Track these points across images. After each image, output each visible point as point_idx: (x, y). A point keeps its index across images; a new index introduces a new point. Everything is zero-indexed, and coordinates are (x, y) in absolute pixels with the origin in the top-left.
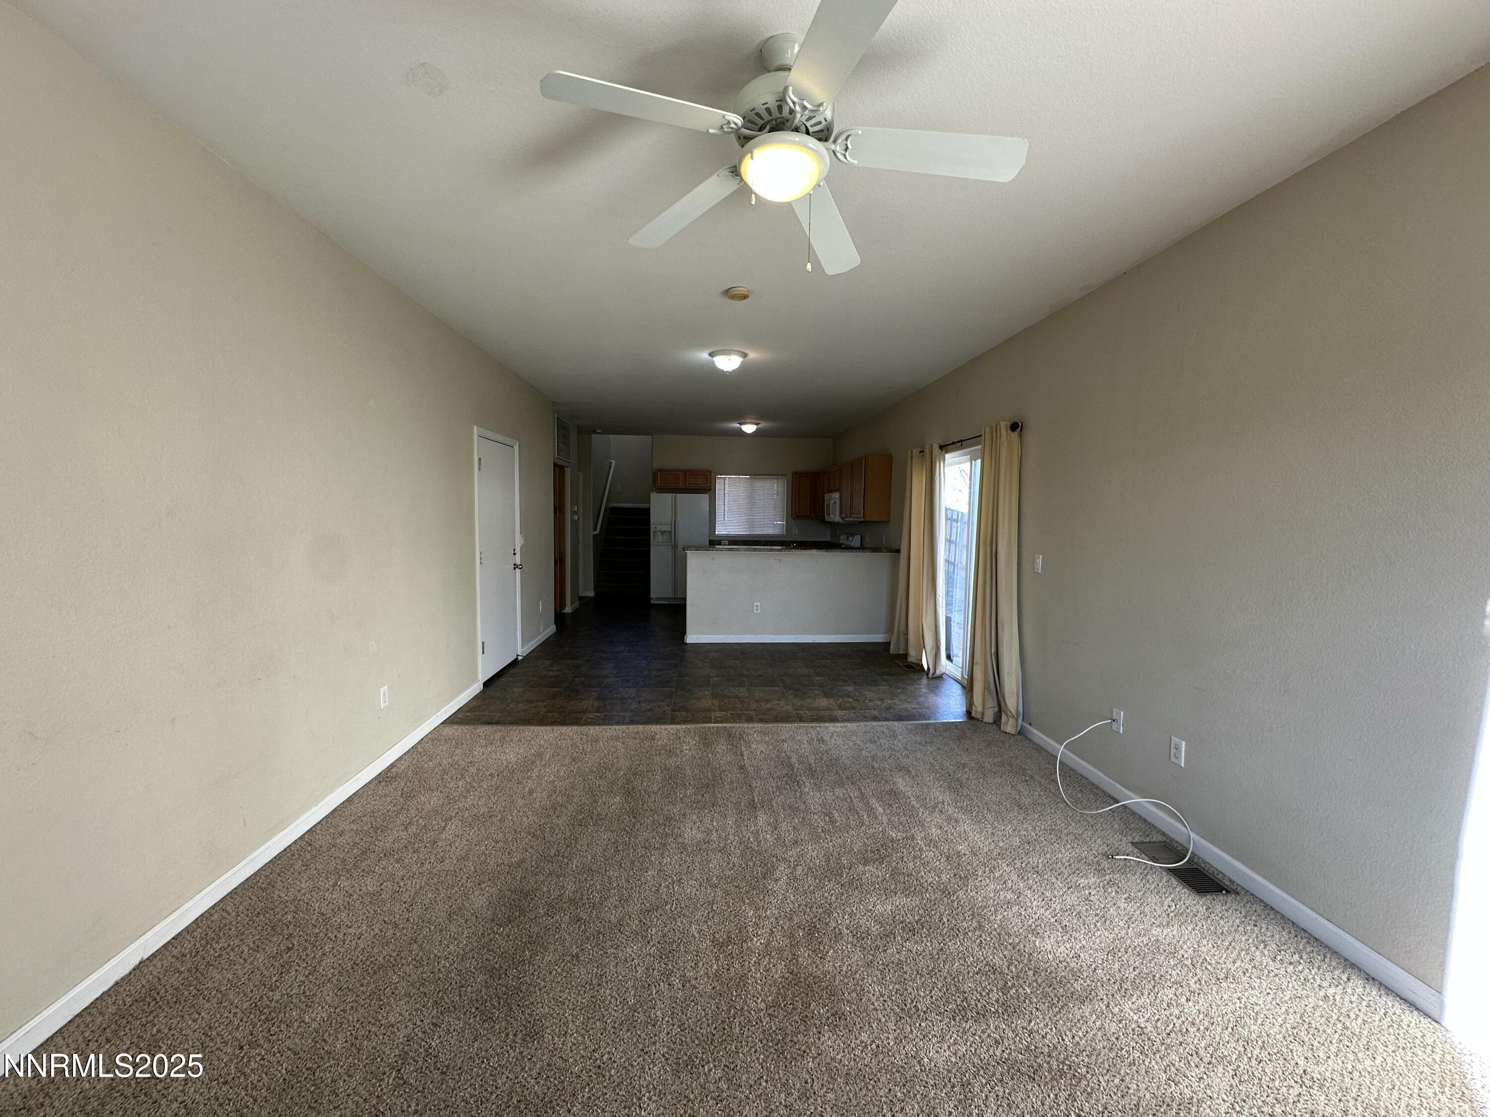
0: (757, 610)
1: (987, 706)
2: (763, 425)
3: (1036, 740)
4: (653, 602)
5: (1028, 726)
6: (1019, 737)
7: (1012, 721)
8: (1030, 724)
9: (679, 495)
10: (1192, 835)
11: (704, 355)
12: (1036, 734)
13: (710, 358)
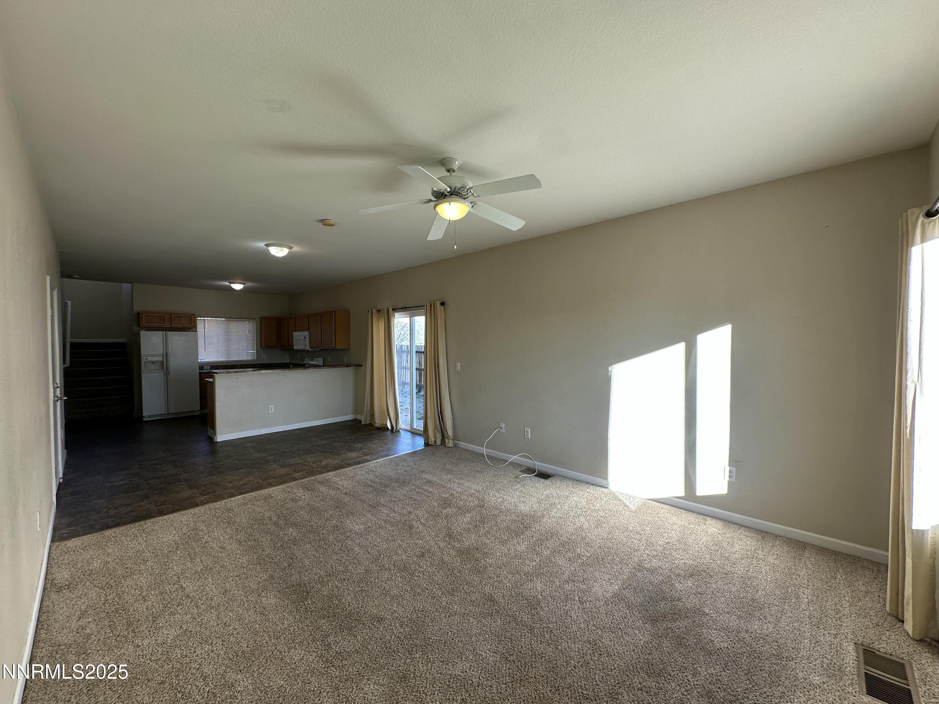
0: (271, 410)
1: (437, 437)
2: (249, 284)
3: (463, 447)
4: (145, 419)
5: (458, 442)
6: (455, 448)
7: (451, 441)
8: (459, 441)
9: (169, 333)
10: (536, 462)
11: (262, 245)
12: (462, 444)
13: (266, 247)
